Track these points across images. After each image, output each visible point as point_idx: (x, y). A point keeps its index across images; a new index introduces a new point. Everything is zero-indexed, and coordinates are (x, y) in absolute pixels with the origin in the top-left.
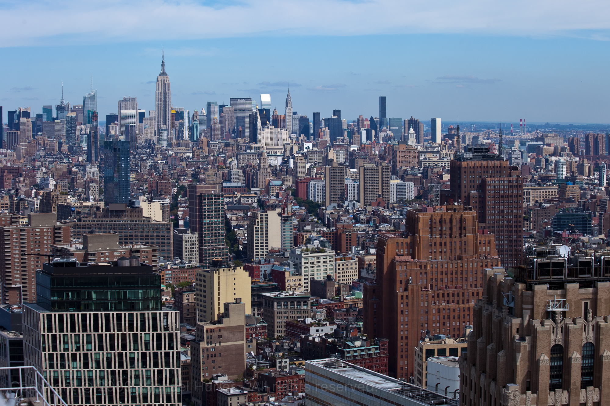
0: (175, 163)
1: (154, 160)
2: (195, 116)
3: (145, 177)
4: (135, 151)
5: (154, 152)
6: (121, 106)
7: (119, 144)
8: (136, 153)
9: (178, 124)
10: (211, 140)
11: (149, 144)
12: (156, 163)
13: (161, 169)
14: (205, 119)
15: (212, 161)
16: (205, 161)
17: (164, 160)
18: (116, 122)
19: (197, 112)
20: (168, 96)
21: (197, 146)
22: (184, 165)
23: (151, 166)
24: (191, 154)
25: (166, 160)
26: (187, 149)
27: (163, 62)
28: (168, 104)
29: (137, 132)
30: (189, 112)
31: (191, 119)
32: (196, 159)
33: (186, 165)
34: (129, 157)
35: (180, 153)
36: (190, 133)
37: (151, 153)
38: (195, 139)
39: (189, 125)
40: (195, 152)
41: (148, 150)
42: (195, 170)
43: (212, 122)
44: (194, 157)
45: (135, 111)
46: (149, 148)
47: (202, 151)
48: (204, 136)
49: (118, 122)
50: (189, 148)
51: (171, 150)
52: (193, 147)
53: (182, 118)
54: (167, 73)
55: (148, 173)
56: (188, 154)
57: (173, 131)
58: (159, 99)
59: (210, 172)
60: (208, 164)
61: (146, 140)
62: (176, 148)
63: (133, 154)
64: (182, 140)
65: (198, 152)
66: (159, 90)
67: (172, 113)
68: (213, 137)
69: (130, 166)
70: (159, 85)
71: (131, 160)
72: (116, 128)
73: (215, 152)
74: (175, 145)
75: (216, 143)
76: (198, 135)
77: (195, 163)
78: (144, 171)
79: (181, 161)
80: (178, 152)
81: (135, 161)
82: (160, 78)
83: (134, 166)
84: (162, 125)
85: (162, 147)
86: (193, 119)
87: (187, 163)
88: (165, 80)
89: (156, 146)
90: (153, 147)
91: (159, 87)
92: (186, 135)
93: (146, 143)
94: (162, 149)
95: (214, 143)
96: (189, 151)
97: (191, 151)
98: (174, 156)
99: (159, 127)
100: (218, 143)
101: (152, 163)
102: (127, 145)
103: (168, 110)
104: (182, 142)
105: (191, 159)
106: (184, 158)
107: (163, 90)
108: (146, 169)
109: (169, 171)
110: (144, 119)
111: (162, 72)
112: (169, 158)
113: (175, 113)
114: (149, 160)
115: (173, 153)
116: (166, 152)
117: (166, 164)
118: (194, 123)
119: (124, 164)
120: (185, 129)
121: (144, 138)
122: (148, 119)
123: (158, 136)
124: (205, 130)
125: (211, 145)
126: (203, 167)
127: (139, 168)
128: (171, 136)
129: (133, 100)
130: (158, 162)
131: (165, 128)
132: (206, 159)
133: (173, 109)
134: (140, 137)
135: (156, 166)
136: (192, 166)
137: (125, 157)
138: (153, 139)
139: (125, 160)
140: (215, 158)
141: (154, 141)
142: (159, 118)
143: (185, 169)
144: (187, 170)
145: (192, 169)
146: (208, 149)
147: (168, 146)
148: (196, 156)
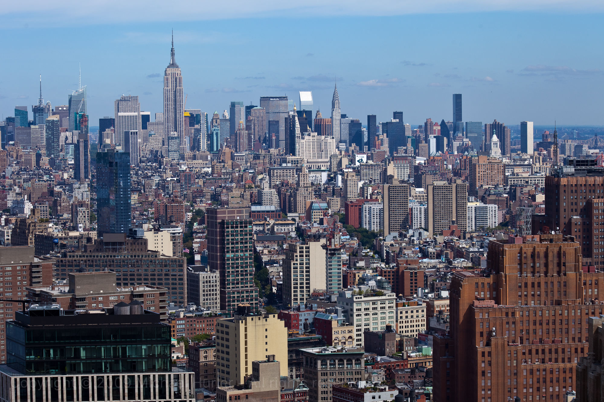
0: (190, 180)
1: (161, 177)
2: (214, 120)
3: (150, 199)
4: (138, 165)
5: (162, 167)
6: (118, 107)
7: (116, 156)
8: (138, 168)
9: (193, 131)
10: (236, 151)
11: (156, 156)
12: (164, 180)
13: (171, 188)
14: (228, 124)
15: (237, 179)
16: (228, 179)
17: (175, 177)
18: (112, 128)
19: (217, 115)
20: (180, 94)
21: (217, 159)
22: (201, 183)
23: (158, 185)
24: (211, 169)
25: (178, 176)
26: (205, 162)
27: (172, 50)
28: (180, 105)
29: (139, 140)
30: (207, 115)
31: (209, 124)
32: (216, 175)
33: (204, 183)
34: (129, 173)
35: (196, 168)
36: (209, 142)
37: (158, 168)
38: (215, 149)
39: (207, 132)
40: (215, 166)
41: (154, 164)
42: (215, 189)
43: (237, 128)
44: (214, 173)
45: (136, 114)
46: (156, 161)
47: (224, 166)
48: (227, 146)
49: (114, 127)
50: (207, 162)
51: (184, 164)
52: (212, 160)
53: (198, 122)
54: (178, 64)
55: (154, 194)
56: (206, 170)
57: (186, 140)
58: (167, 99)
59: (234, 192)
60: (232, 182)
61: (151, 151)
62: (190, 162)
63: (134, 169)
64: (199, 151)
65: (219, 167)
66: (167, 86)
67: (185, 117)
68: (238, 147)
69: (131, 185)
70: (167, 80)
71: (132, 177)
72: (112, 136)
73: (241, 167)
74: (189, 158)
75: (242, 154)
76: (219, 145)
77: (215, 181)
78: (149, 191)
79: (196, 178)
80: (193, 167)
81: (138, 178)
82: (169, 71)
83: (136, 185)
84: (172, 131)
85: (172, 160)
86: (213, 124)
87: (204, 181)
88: (175, 73)
89: (164, 159)
90: (160, 161)
91: (167, 83)
92: (203, 145)
93: (151, 155)
94: (172, 162)
95: (240, 154)
96: (208, 166)
97: (210, 166)
98: (188, 172)
99: (168, 135)
100: (244, 154)
101: (159, 180)
102: (127, 158)
103: (180, 112)
104: (199, 153)
105: (209, 176)
106: (201, 174)
107: (174, 86)
108: (151, 188)
109: (182, 191)
110: (149, 124)
111: (171, 63)
112: (182, 174)
113: (188, 116)
114: (156, 177)
115: (186, 168)
116: (178, 166)
117: (177, 182)
118: (213, 129)
119: (123, 183)
120: (201, 137)
121: (148, 149)
122: (153, 124)
123: (167, 146)
124: (228, 139)
125: (236, 157)
126: (225, 186)
127: (143, 187)
128: (184, 146)
129: (134, 99)
130: (167, 179)
131: (176, 136)
132: (230, 175)
133: (186, 111)
134: (144, 147)
135: (165, 185)
136: (212, 184)
137: (124, 174)
138: (160, 150)
139: (124, 177)
140: (240, 174)
141: (162, 153)
142: (168, 123)
143: (202, 189)
144: (205, 190)
145: (211, 188)
146: (232, 163)
147: (180, 159)
148: (216, 172)
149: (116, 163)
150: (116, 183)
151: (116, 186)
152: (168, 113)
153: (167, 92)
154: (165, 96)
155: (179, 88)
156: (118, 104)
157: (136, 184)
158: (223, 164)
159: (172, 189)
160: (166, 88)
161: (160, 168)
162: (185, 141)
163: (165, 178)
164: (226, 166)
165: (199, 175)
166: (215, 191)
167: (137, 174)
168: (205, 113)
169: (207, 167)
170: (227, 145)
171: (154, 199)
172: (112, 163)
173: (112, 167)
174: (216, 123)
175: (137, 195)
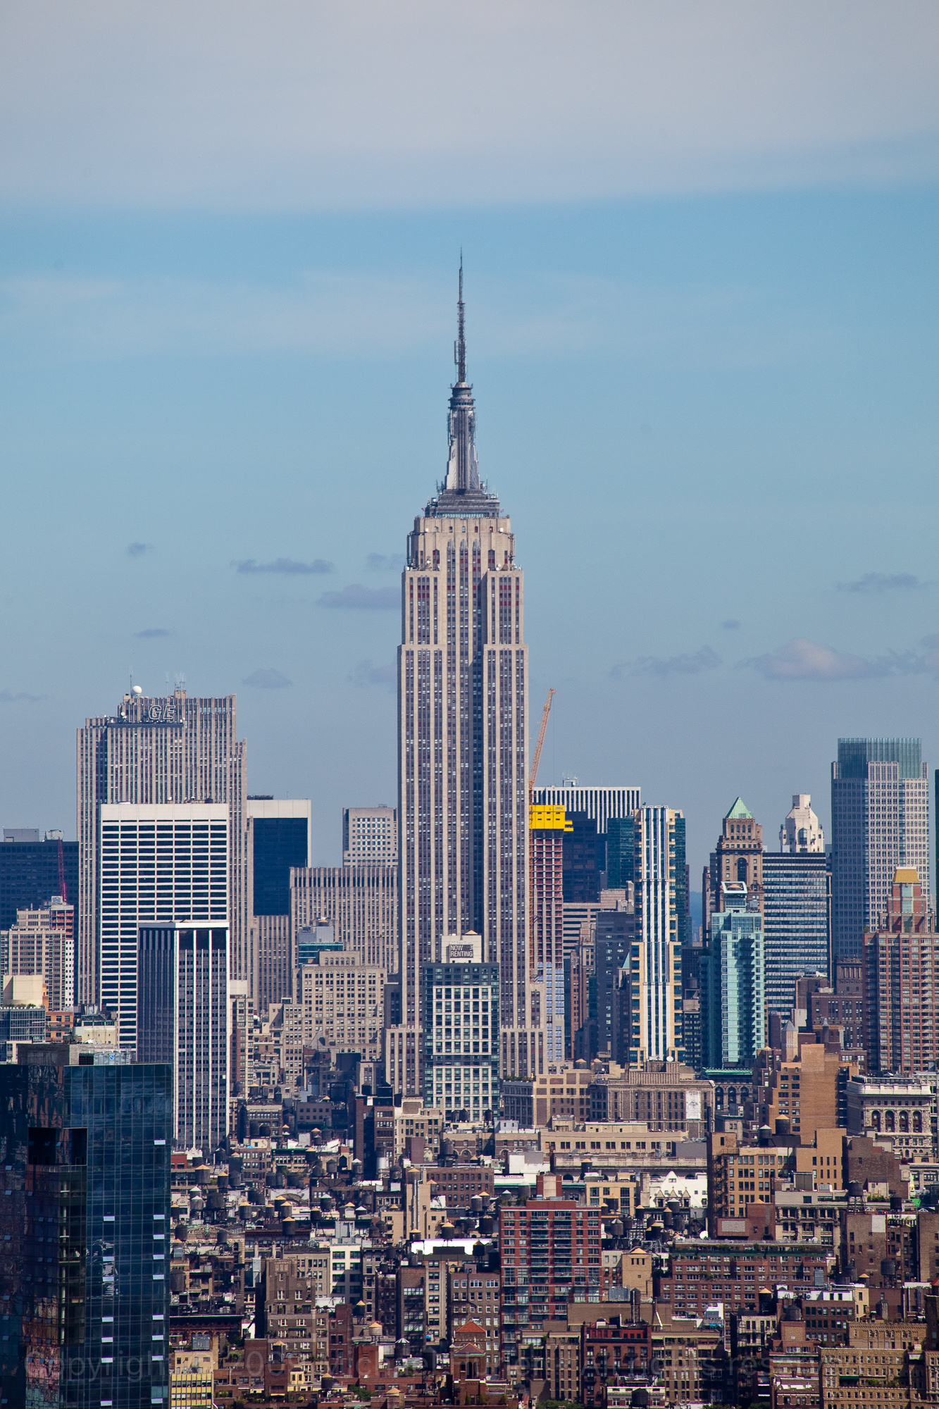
0: (563, 1256)
1: (376, 1229)
2: (729, 861)
3: (297, 1383)
4: (222, 1153)
5: (384, 1163)
6: (102, 769)
7: (80, 1094)
8: (223, 1171)
9: (588, 928)
10: (873, 1069)
11: (342, 1091)
12: (393, 1255)
13: (436, 1308)
14: (819, 884)
15: (880, 1252)
16: (822, 1251)
17: (463, 1230)
18: (59, 904)
19: (745, 825)
20: (505, 685)
21: (748, 1117)
22: (637, 1277)
23: (351, 1284)
24: (701, 1183)
25: (485, 1230)
26: (665, 1137)
27: (458, 398)
28: (506, 756)
29: (236, 987)
30: (680, 824)
31: (696, 885)
32: (739, 1227)
33: (657, 1276)
34: (163, 1204)
35: (607, 1172)
36: (692, 1005)
37: (353, 1174)
38: (733, 1051)
39: (683, 935)
40: (734, 1166)
41: (332, 1146)
42: (733, 1321)
43: (876, 912)
44: (724, 1213)
45: (218, 812)
46: (341, 1125)
47: (791, 1163)
48: (810, 1033)
49: (72, 899)
50: (681, 1136)
51: (524, 1147)
52: (713, 1121)
53: (625, 873)
54: (494, 490)
55: (323, 1344)
56: (672, 1186)
57: (540, 987)
58: (424, 714)
59: (859, 1346)
60: (841, 1275)
61: (314, 1061)
62: (566, 1131)
63: (197, 1178)
64: (624, 1058)
65: (758, 1169)
66: (424, 636)
67: (538, 834)
68: (885, 1038)
69: (173, 1282)
70: (424, 596)
71: (181, 1232)
72: (55, 956)
73: (906, 1173)
74: (563, 1107)
75: (912, 1091)
76: (760, 1025)
77: (732, 1266)
78: (292, 1328)
79: (608, 1245)
80: (585, 1167)
81: (221, 1238)
82: (437, 538)
83: (210, 1286)
84: (452, 929)
85: (450, 1116)
86: (717, 886)
87: (658, 1262)
88: (477, 553)
89: (398, 1112)
90: (370, 1122)
91: (424, 612)
92: (657, 1020)
93: (315, 1082)
94: (450, 1135)
95: (898, 1090)
96: (682, 1162)
97: (701, 1162)
98: (548, 1203)
99: (425, 951)
100: (926, 1091)
101: (361, 1254)
102: (147, 1100)
103: (506, 807)
104: (625, 1077)
105: (693, 1231)
106: (639, 1214)
107: (464, 635)
108: (307, 1309)
109: (510, 1328)
110: (300, 882)
111: (452, 483)
112: (510, 1212)
113: (558, 832)
114: (341, 1228)
115: (540, 1177)
116: (487, 1160)
117: (481, 1269)
118: (721, 916)
119: (122, 1270)
120: (643, 971)
121: (297, 1045)
122: (330, 881)
123: (417, 1029)
124: (818, 984)
125: (869, 1110)
126: (798, 1302)
127: (251, 1303)
128: (529, 1027)
129: (206, 718)
130: (415, 1247)
131: (477, 959)
132: (829, 1227)
133: (542, 799)
134: (266, 1030)
135: (398, 1285)
136: (709, 1287)
137: (125, 1208)
138: (370, 1053)
139: (126, 1230)
140: (901, 1224)
141: (381, 1072)
142: (425, 872)
143: (645, 1316)
144: (665, 1324)
145: (702, 1313)
146: (846, 1148)
147: (502, 1115)
148: (737, 1206)
149: (79, 1136)
150: (73, 1271)
151: (73, 1292)
152: (425, 808)
153: (424, 670)
154: (410, 699)
155: (498, 647)
156: (102, 747)
157: (204, 1277)
158: (783, 1152)
159: (442, 1317)
160: (415, 647)
161: (371, 1173)
162: (535, 995)
163: (397, 1239)
164: (803, 1164)
165: (627, 1223)
166: (734, 1337)
167: (213, 1210)
168: (670, 815)
169: (680, 1171)
170: (809, 1028)
171: (326, 1384)
172: (52, 1134)
173: (50, 1161)
174: (742, 876)
175: (213, 1356)
